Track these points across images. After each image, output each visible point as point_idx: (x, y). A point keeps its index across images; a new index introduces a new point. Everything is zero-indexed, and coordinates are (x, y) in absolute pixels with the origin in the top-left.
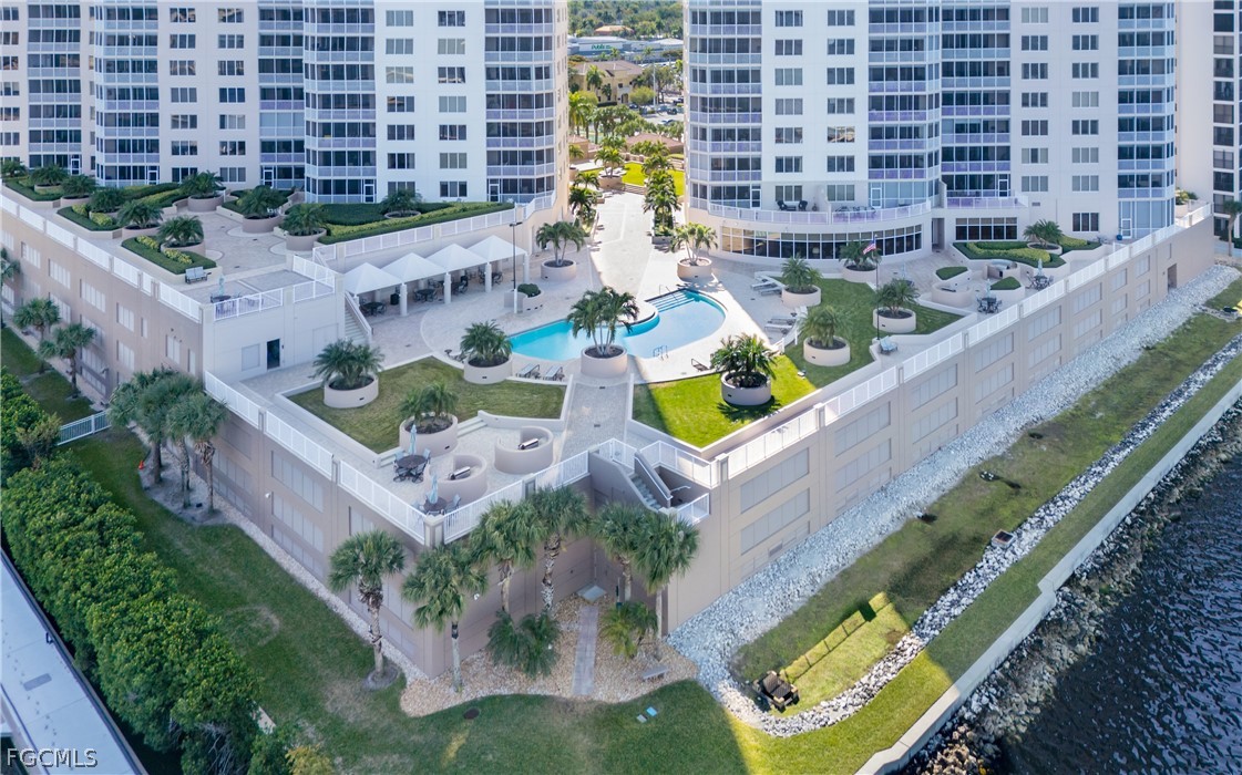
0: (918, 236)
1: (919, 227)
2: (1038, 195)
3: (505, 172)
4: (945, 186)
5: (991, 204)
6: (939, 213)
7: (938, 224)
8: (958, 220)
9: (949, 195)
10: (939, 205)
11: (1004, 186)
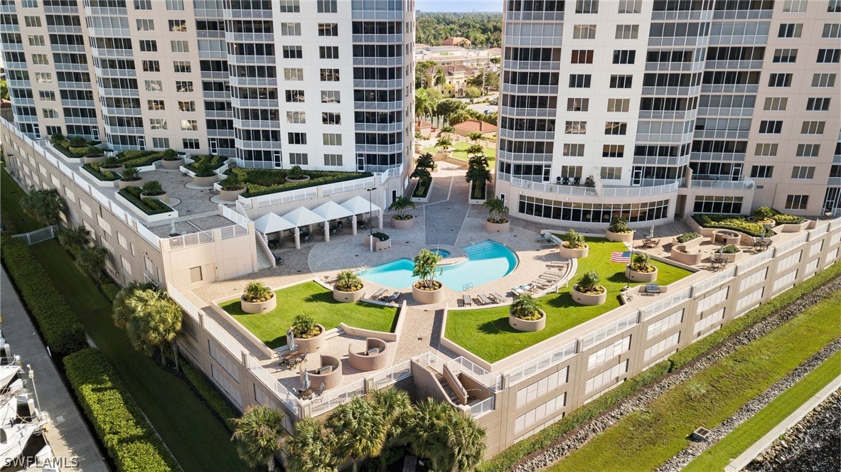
0: (665, 208)
1: (667, 202)
2: (763, 181)
3: (368, 150)
4: (692, 170)
5: (725, 187)
6: (684, 191)
7: (682, 199)
8: (697, 197)
9: (694, 178)
10: (684, 185)
11: (736, 172)
